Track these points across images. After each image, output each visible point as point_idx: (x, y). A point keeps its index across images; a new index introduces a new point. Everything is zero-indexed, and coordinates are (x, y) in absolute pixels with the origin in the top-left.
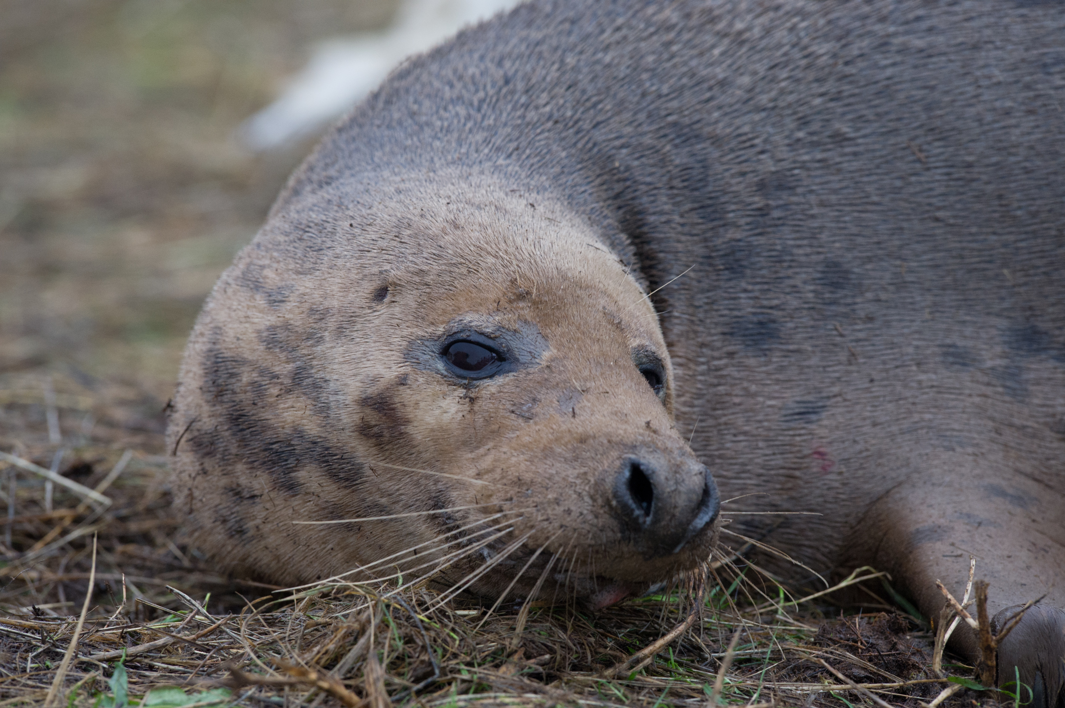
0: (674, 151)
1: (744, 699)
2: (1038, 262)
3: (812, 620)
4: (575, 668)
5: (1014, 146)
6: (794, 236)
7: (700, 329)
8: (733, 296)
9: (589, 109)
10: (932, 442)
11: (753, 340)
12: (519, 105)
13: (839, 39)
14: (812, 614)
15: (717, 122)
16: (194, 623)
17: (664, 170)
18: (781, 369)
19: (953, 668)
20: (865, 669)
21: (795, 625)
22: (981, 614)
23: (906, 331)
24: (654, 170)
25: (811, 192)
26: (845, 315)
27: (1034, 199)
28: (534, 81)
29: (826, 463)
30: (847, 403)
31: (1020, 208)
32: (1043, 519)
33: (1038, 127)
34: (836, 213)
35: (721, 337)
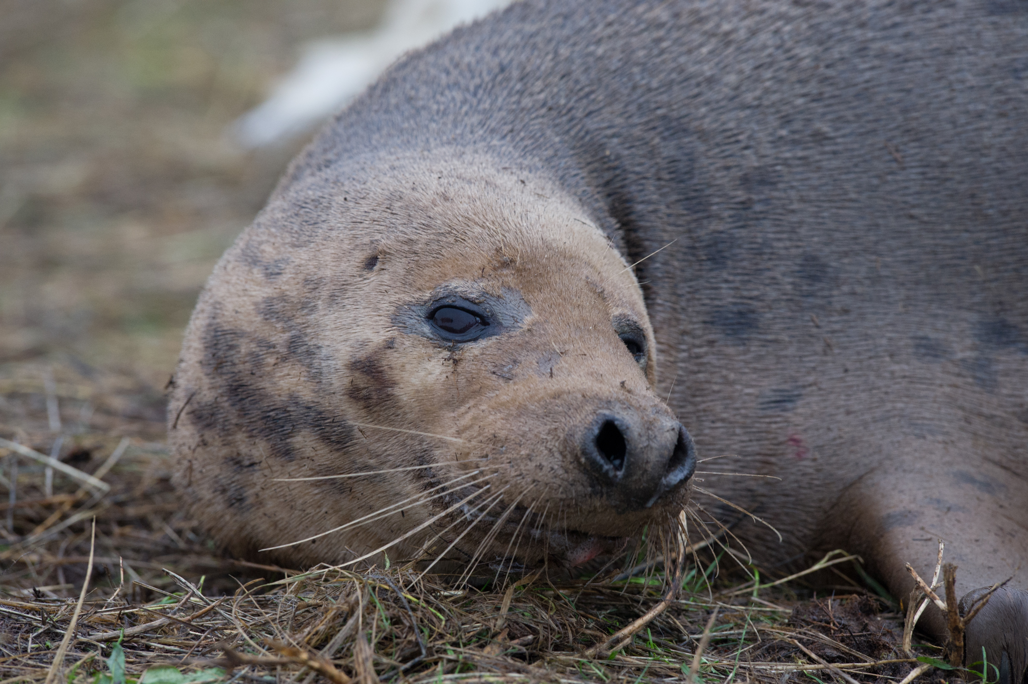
0: (663, 144)
1: (720, 678)
2: (1008, 259)
3: (786, 602)
4: (557, 648)
5: (986, 148)
6: (774, 229)
7: (682, 317)
8: (715, 285)
9: (581, 99)
10: (904, 430)
11: (733, 329)
12: (514, 92)
13: (821, 43)
14: (786, 596)
15: (704, 117)
16: (189, 605)
17: (653, 162)
18: (759, 358)
19: (922, 648)
20: (837, 649)
21: (770, 607)
22: (950, 596)
23: (880, 323)
24: (643, 160)
25: (792, 187)
26: (822, 307)
27: (1005, 199)
28: (528, 69)
29: (801, 449)
30: (821, 392)
31: (991, 207)
32: (1010, 504)
33: (1009, 129)
34: (816, 209)
35: (701, 325)
